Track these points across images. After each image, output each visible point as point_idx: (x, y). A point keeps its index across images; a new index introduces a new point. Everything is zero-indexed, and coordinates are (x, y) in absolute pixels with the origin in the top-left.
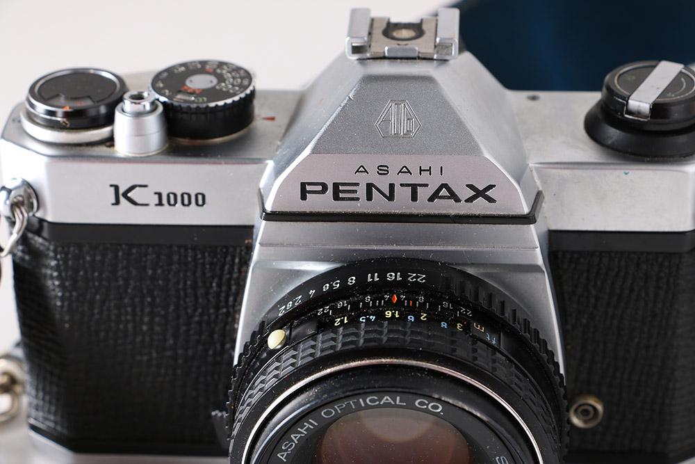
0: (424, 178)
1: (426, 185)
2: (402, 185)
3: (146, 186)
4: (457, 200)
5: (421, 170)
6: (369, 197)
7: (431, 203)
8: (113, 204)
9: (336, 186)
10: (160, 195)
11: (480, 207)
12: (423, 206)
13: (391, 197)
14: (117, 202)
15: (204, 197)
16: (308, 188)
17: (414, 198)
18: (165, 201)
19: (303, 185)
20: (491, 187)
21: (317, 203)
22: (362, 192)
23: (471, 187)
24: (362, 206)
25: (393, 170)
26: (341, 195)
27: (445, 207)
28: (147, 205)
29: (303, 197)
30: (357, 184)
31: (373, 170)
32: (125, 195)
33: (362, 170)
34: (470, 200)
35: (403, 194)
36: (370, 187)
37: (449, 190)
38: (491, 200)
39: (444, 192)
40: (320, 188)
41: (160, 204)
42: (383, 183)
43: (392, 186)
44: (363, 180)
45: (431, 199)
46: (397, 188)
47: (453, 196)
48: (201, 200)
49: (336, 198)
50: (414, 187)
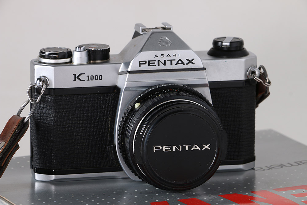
0: (174, 58)
1: (175, 60)
2: (168, 60)
3: (84, 74)
4: (184, 64)
5: (173, 55)
6: (159, 65)
7: (176, 65)
8: (74, 81)
9: (149, 61)
10: (88, 76)
11: (190, 66)
12: (174, 67)
13: (165, 64)
14: (75, 80)
15: (102, 76)
16: (141, 63)
17: (171, 64)
18: (90, 79)
19: (140, 62)
20: (193, 59)
21: (145, 67)
22: (156, 63)
23: (187, 60)
24: (157, 68)
25: (165, 56)
26: (150, 64)
27: (180, 66)
28: (84, 80)
29: (140, 66)
30: (155, 61)
31: (159, 56)
32: (78, 77)
33: (156, 56)
34: (187, 64)
35: (168, 63)
36: (159, 61)
37: (181, 61)
38: (193, 63)
39: (180, 62)
40: (144, 62)
41: (88, 80)
42: (162, 60)
43: (165, 61)
44: (157, 59)
45: (176, 64)
46: (167, 61)
47: (183, 63)
48: (101, 77)
49: (149, 65)
50: (171, 61)
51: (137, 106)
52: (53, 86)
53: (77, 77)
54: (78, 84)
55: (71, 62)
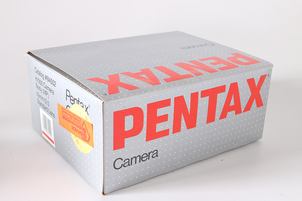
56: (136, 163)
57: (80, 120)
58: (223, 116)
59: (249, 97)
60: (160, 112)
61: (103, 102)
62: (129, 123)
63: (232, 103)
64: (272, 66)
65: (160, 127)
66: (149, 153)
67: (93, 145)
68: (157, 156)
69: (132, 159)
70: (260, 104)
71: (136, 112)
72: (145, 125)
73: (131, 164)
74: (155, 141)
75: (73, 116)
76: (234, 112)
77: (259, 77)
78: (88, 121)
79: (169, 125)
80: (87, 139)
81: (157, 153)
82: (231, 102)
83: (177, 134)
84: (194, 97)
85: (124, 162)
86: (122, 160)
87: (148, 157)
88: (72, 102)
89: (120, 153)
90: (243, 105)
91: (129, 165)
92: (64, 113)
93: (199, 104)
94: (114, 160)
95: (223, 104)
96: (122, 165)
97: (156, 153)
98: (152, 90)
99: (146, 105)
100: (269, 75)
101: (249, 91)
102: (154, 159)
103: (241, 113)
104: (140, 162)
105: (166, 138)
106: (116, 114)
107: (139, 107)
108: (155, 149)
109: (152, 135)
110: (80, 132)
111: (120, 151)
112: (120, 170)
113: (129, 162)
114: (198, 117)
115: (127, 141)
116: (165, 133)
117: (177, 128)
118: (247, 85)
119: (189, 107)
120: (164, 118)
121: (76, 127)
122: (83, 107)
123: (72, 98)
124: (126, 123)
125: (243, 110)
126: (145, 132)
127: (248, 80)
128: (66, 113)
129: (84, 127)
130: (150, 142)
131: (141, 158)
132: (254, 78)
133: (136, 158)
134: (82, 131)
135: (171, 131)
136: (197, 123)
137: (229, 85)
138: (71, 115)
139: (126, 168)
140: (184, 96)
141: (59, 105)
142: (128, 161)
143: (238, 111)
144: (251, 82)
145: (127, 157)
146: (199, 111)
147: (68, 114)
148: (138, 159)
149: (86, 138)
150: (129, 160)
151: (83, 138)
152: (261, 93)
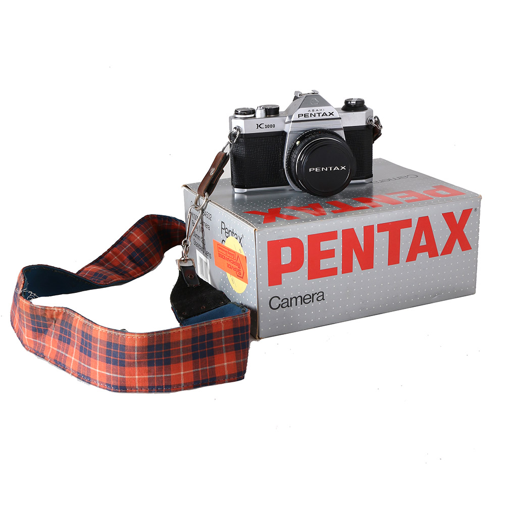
0: (321, 112)
2: (317, 113)
3: (263, 124)
5: (320, 110)
6: (311, 116)
8: (257, 128)
9: (305, 114)
10: (266, 125)
11: (331, 117)
12: (321, 117)
13: (315, 116)
16: (300, 115)
17: (319, 116)
20: (333, 112)
21: (302, 118)
22: (309, 115)
23: (329, 113)
24: (310, 118)
25: (315, 111)
27: (325, 117)
28: (264, 128)
29: (299, 117)
31: (311, 111)
33: (309, 111)
34: (329, 115)
35: (317, 115)
38: (333, 115)
39: (324, 114)
40: (302, 115)
41: (266, 128)
42: (313, 113)
43: (315, 114)
44: (310, 113)
47: (326, 115)
48: (274, 126)
49: (305, 117)
50: (319, 114)
51: (298, 143)
52: (244, 132)
53: (259, 126)
54: (260, 131)
55: (255, 116)
56: (296, 305)
57: (234, 254)
58: (411, 257)
59: (448, 236)
60: (325, 246)
61: (255, 230)
62: (286, 256)
63: (423, 242)
64: (480, 198)
65: (325, 264)
66: (313, 295)
67: (246, 282)
68: (323, 299)
69: (291, 299)
70: (466, 246)
71: (294, 243)
72: (306, 260)
73: (291, 306)
74: (320, 280)
75: (228, 251)
76: (427, 253)
77: (461, 212)
78: (242, 254)
79: (336, 262)
80: (242, 276)
81: (323, 295)
82: (422, 240)
83: (348, 275)
84: (368, 230)
85: (282, 301)
86: (279, 299)
87: (311, 299)
88: (227, 235)
89: (276, 290)
90: (440, 246)
91: (288, 306)
92: (220, 250)
93: (376, 240)
94: (270, 298)
95: (410, 243)
96: (280, 304)
97: (321, 296)
98: (314, 220)
99: (306, 236)
100: (476, 209)
101: (448, 228)
102: (320, 303)
103: (438, 256)
104: (302, 304)
105: (334, 278)
106: (270, 244)
107: (298, 237)
108: (320, 290)
109: (315, 273)
110: (235, 269)
111: (276, 287)
112: (277, 311)
113: (288, 302)
114: (375, 256)
115: (285, 277)
116: (332, 272)
117: (347, 268)
118: (443, 221)
119: (362, 243)
120: (330, 254)
121: (231, 264)
122: (237, 238)
123: (227, 231)
124: (283, 256)
125: (440, 252)
126: (307, 268)
127: (445, 215)
128: (222, 249)
129: (238, 262)
130: (313, 281)
131: (303, 300)
132: (453, 212)
133: (296, 298)
134: (237, 267)
135: (340, 270)
136: (375, 263)
137: (417, 219)
138: (226, 250)
139: (284, 310)
140: (355, 229)
141: (215, 242)
142: (286, 301)
143: (433, 253)
144: (449, 217)
145: (285, 296)
146: (376, 249)
147: (223, 250)
148: (299, 300)
149: (240, 275)
150: (288, 300)
151: (238, 276)
152: (465, 233)
